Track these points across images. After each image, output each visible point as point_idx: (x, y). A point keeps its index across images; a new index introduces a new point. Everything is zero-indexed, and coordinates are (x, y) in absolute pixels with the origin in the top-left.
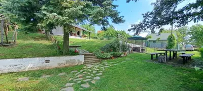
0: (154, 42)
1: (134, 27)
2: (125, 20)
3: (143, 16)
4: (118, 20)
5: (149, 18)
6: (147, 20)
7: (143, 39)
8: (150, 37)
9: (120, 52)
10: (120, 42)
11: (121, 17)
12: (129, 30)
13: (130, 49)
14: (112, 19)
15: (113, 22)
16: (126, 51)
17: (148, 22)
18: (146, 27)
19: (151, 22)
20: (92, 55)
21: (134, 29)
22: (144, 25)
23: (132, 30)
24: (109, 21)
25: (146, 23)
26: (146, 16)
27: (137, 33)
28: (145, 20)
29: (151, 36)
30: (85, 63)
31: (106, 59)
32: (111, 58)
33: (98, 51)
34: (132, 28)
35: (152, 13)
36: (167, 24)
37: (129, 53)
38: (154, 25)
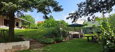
0: (91, 28)
1: (71, 15)
2: (63, 9)
3: (78, 6)
4: (58, 9)
5: (83, 7)
6: (81, 9)
7: (80, 26)
8: (86, 25)
9: (62, 38)
10: (61, 29)
11: (60, 7)
12: (68, 18)
13: (70, 36)
14: (53, 8)
15: (54, 10)
16: (66, 37)
17: (82, 11)
18: (81, 15)
19: (85, 11)
20: (36, 41)
21: (72, 17)
22: (79, 13)
23: (70, 18)
24: (50, 9)
25: (80, 11)
26: (80, 5)
27: (74, 21)
28: (79, 9)
29: (88, 24)
30: (30, 48)
31: (50, 44)
32: (54, 42)
33: (41, 38)
34: (70, 16)
35: (84, 4)
36: (98, 12)
37: (70, 39)
38: (88, 12)
